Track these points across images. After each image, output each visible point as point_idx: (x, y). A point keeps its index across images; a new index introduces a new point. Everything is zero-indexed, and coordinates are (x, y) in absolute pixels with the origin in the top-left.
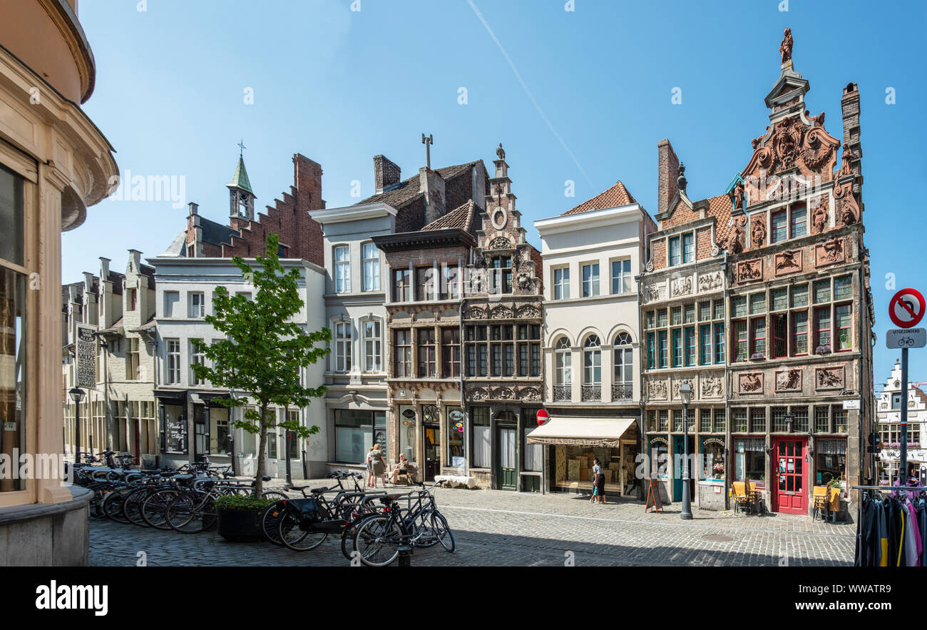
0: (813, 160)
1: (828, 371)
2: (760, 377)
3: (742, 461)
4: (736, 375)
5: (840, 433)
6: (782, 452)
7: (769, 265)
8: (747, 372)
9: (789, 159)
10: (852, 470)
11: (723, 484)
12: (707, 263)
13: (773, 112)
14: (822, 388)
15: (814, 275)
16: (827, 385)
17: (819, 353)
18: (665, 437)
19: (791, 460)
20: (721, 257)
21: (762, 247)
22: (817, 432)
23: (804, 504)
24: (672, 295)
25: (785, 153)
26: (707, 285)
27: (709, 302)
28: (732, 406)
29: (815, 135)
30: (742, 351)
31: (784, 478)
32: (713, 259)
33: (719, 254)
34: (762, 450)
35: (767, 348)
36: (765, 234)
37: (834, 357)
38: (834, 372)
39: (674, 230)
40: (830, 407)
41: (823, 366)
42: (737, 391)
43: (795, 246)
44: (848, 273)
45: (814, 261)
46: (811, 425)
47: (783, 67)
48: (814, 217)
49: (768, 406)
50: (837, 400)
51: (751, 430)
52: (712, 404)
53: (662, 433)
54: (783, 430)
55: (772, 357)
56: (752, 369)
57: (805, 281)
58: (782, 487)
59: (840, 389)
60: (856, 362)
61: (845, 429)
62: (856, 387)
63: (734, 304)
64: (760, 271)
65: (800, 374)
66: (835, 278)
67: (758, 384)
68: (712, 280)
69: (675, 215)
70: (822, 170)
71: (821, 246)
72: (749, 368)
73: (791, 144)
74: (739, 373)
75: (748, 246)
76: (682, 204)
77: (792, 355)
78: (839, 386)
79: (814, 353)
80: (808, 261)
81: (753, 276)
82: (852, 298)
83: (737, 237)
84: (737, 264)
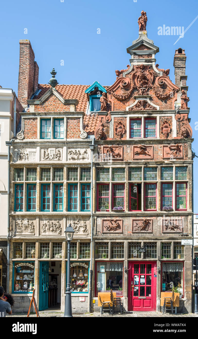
0: (162, 95)
2: (121, 223)
3: (103, 279)
4: (99, 221)
5: (179, 259)
6: (136, 271)
7: (129, 151)
8: (109, 219)
9: (144, 90)
10: (187, 281)
11: (88, 295)
12: (77, 142)
13: (133, 58)
14: (167, 231)
15: (162, 163)
16: (170, 230)
17: (165, 211)
18: (33, 263)
19: (143, 276)
20: (89, 140)
21: (122, 139)
22: (162, 258)
23: (153, 304)
24: (42, 159)
25: (142, 85)
26: (76, 157)
27: (77, 168)
28: (96, 241)
29: (164, 81)
30: (104, 204)
31: (137, 288)
33: (87, 138)
34: (120, 270)
35: (126, 204)
36: (126, 131)
37: (175, 214)
39: (46, 114)
40: (172, 244)
42: (101, 231)
43: (148, 143)
44: (185, 165)
45: (162, 155)
46: (158, 253)
47: (140, 33)
48: (162, 128)
49: (126, 242)
50: (178, 239)
51: (112, 257)
52: (79, 239)
53: (28, 259)
54: (138, 257)
55: (130, 210)
56: (113, 217)
57: (155, 166)
58: (136, 294)
59: (179, 233)
60: (190, 218)
61: (182, 256)
63: (98, 172)
64: (121, 154)
65: (151, 222)
66: (176, 167)
67: (118, 227)
68: (80, 154)
69: (47, 103)
70: (168, 102)
71: (167, 146)
72: (111, 216)
73: (146, 81)
74: (103, 219)
75: (111, 136)
76: (53, 97)
77: (145, 210)
78: (179, 231)
79: (161, 210)
80: (157, 153)
81: (116, 157)
82: (188, 180)
83: (103, 129)
84: (102, 146)
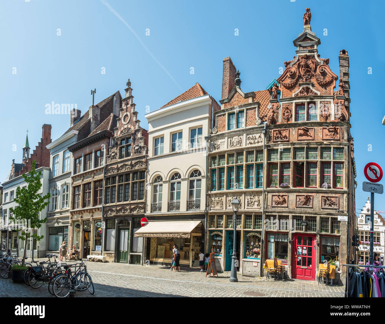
0: (322, 82)
1: (329, 198)
2: (286, 198)
3: (272, 248)
4: (270, 195)
5: (336, 233)
6: (300, 243)
7: (294, 133)
8: (277, 194)
9: (307, 77)
10: (343, 255)
11: (259, 261)
12: (253, 129)
13: (298, 50)
14: (325, 207)
15: (321, 144)
16: (328, 206)
17: (324, 188)
18: (221, 231)
19: (305, 248)
20: (262, 125)
21: (289, 122)
22: (322, 232)
23: (313, 274)
25: (305, 73)
26: (252, 141)
27: (253, 151)
28: (267, 214)
30: (274, 181)
31: (300, 258)
32: (256, 126)
33: (261, 124)
34: (286, 241)
35: (291, 181)
36: (292, 116)
37: (333, 191)
38: (333, 199)
39: (231, 109)
40: (330, 219)
41: (326, 195)
42: (270, 205)
43: (310, 125)
44: (341, 146)
45: (322, 136)
46: (318, 228)
48: (322, 112)
49: (290, 215)
50: (335, 215)
52: (253, 212)
53: (219, 229)
54: (300, 230)
55: (294, 186)
56: (280, 192)
57: (316, 146)
58: (299, 263)
59: (336, 209)
60: (345, 195)
61: (339, 231)
62: (345, 209)
63: (269, 153)
64: (288, 136)
65: (312, 198)
66: (334, 148)
67: (284, 201)
68: (256, 139)
69: (232, 100)
70: (327, 88)
71: (326, 128)
72: (279, 192)
73: (309, 69)
74: (272, 194)
75: (280, 121)
76: (237, 94)
77: (307, 187)
78: (335, 207)
79: (321, 187)
80: (318, 135)
81: (283, 138)
82: (344, 161)
83: (273, 115)
84: (273, 130)
